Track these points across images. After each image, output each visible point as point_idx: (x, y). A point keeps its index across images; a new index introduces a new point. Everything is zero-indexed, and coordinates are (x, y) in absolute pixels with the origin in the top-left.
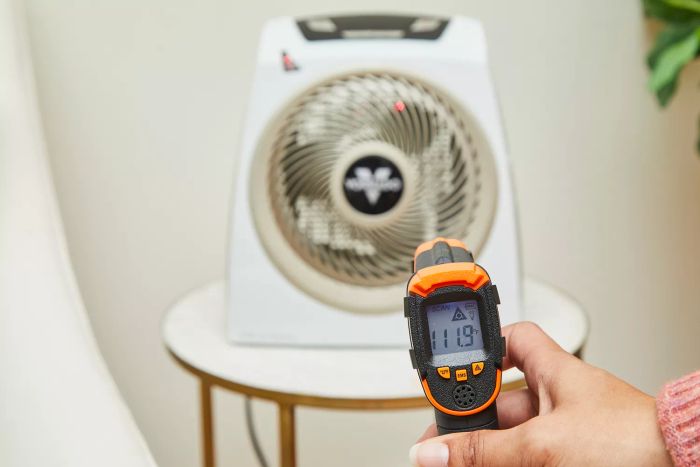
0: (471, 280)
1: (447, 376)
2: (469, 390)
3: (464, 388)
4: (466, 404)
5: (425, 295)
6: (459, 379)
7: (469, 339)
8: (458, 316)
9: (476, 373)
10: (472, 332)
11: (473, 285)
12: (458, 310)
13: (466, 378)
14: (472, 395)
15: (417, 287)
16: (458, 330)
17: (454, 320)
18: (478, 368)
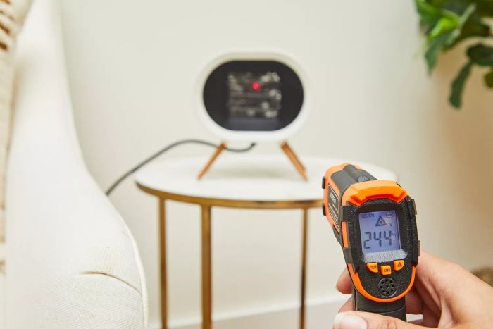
0: (397, 194)
1: (376, 270)
2: (391, 282)
3: (387, 280)
4: (388, 293)
5: (359, 205)
6: (384, 273)
7: (388, 241)
8: (380, 223)
9: (398, 268)
10: (390, 236)
11: (397, 199)
12: (380, 217)
13: (390, 273)
14: (393, 286)
15: (354, 198)
16: (380, 233)
17: (377, 225)
18: (400, 264)
